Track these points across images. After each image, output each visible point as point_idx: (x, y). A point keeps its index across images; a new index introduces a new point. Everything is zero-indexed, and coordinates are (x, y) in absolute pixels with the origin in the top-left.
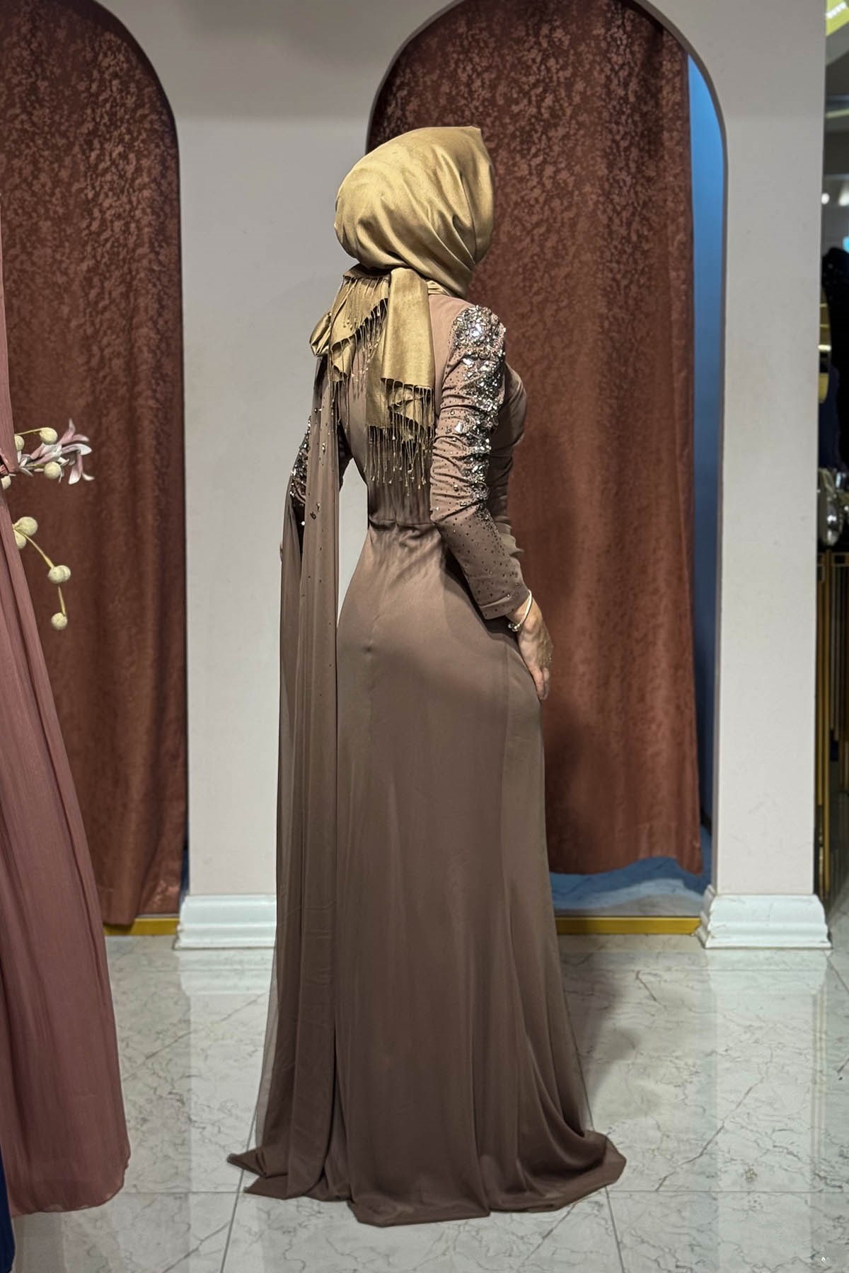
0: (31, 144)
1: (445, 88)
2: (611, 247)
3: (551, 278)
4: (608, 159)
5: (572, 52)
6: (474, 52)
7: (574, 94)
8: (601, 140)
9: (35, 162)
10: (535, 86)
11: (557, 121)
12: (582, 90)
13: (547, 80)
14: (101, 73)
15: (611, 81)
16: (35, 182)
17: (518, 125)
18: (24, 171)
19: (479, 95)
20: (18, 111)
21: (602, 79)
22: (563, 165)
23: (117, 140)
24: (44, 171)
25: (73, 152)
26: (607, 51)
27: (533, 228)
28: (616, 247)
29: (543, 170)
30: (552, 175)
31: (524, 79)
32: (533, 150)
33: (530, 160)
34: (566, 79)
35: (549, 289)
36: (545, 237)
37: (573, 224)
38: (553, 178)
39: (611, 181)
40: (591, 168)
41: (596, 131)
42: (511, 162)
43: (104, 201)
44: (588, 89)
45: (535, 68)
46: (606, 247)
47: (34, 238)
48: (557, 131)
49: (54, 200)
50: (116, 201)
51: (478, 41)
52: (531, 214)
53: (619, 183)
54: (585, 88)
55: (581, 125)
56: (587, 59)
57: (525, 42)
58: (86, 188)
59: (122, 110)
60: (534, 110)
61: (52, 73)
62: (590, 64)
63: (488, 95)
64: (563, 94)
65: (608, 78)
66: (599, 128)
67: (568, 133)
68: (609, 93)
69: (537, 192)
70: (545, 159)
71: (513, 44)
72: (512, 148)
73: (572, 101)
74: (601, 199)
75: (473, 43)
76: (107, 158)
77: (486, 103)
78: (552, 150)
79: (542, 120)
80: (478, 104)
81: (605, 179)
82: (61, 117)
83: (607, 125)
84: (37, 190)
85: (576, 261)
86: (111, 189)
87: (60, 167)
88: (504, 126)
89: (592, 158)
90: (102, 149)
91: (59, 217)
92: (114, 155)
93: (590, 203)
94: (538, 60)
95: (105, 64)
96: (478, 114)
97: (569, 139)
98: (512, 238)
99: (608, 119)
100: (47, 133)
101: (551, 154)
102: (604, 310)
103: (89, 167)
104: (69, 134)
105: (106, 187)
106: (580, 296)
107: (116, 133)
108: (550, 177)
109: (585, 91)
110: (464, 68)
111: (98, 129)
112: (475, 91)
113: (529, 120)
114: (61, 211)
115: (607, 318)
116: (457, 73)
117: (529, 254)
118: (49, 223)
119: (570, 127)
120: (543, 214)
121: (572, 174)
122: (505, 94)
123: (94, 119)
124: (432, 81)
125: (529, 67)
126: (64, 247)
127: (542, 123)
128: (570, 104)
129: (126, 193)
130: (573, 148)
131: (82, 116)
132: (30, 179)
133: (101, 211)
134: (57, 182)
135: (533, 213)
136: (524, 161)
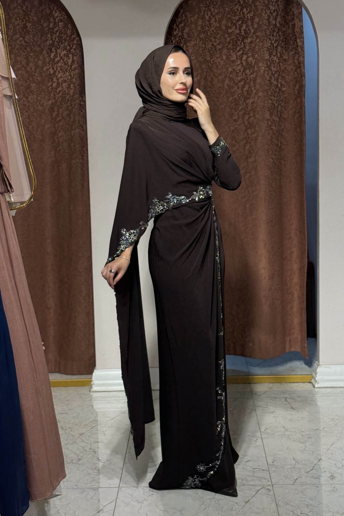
0: (25, 50)
1: (200, 22)
2: (271, 89)
4: (269, 51)
6: (211, 6)
7: (254, 24)
8: (267, 43)
10: (238, 21)
11: (247, 35)
12: (258, 22)
13: (243, 18)
14: (55, 19)
15: (270, 18)
16: (28, 67)
17: (231, 38)
18: (23, 62)
19: (214, 25)
20: (18, 36)
22: (250, 55)
23: (63, 48)
24: (31, 62)
27: (239, 82)
28: (273, 90)
29: (242, 57)
32: (238, 49)
33: (236, 53)
34: (251, 17)
35: (246, 109)
36: (243, 87)
37: (255, 80)
39: (271, 61)
40: (262, 56)
42: (228, 54)
43: (58, 75)
44: (260, 21)
45: (238, 13)
46: (269, 89)
49: (36, 74)
50: (63, 75)
53: (274, 62)
55: (257, 37)
56: (259, 8)
58: (50, 69)
60: (238, 31)
61: (33, 19)
62: (261, 10)
63: (218, 25)
64: (250, 24)
65: (269, 16)
66: (265, 38)
68: (269, 23)
69: (240, 67)
70: (243, 52)
72: (229, 48)
73: (254, 26)
74: (267, 69)
76: (59, 56)
77: (217, 29)
78: (246, 48)
79: (241, 35)
80: (213, 29)
81: (268, 60)
82: (37, 38)
83: (269, 36)
84: (29, 71)
85: (256, 96)
86: (61, 70)
87: (38, 60)
88: (225, 38)
89: (263, 51)
90: (56, 52)
91: (39, 82)
92: (62, 55)
93: (262, 71)
94: (239, 9)
95: (56, 15)
96: (213, 33)
97: (253, 43)
98: (230, 87)
99: (269, 34)
100: (32, 46)
101: (246, 50)
102: (269, 117)
103: (51, 60)
104: (41, 46)
105: (59, 69)
106: (258, 111)
107: (62, 46)
108: (245, 60)
110: (207, 14)
111: (54, 43)
112: (212, 24)
113: (236, 35)
114: (39, 79)
115: (270, 120)
116: (205, 16)
117: (237, 93)
118: (34, 84)
119: (253, 38)
120: (243, 76)
121: (254, 59)
124: (194, 20)
125: (236, 13)
126: (41, 94)
127: (242, 37)
128: (253, 28)
129: (68, 71)
130: (254, 47)
131: (46, 38)
132: (25, 66)
133: (57, 79)
135: (238, 76)
136: (234, 53)
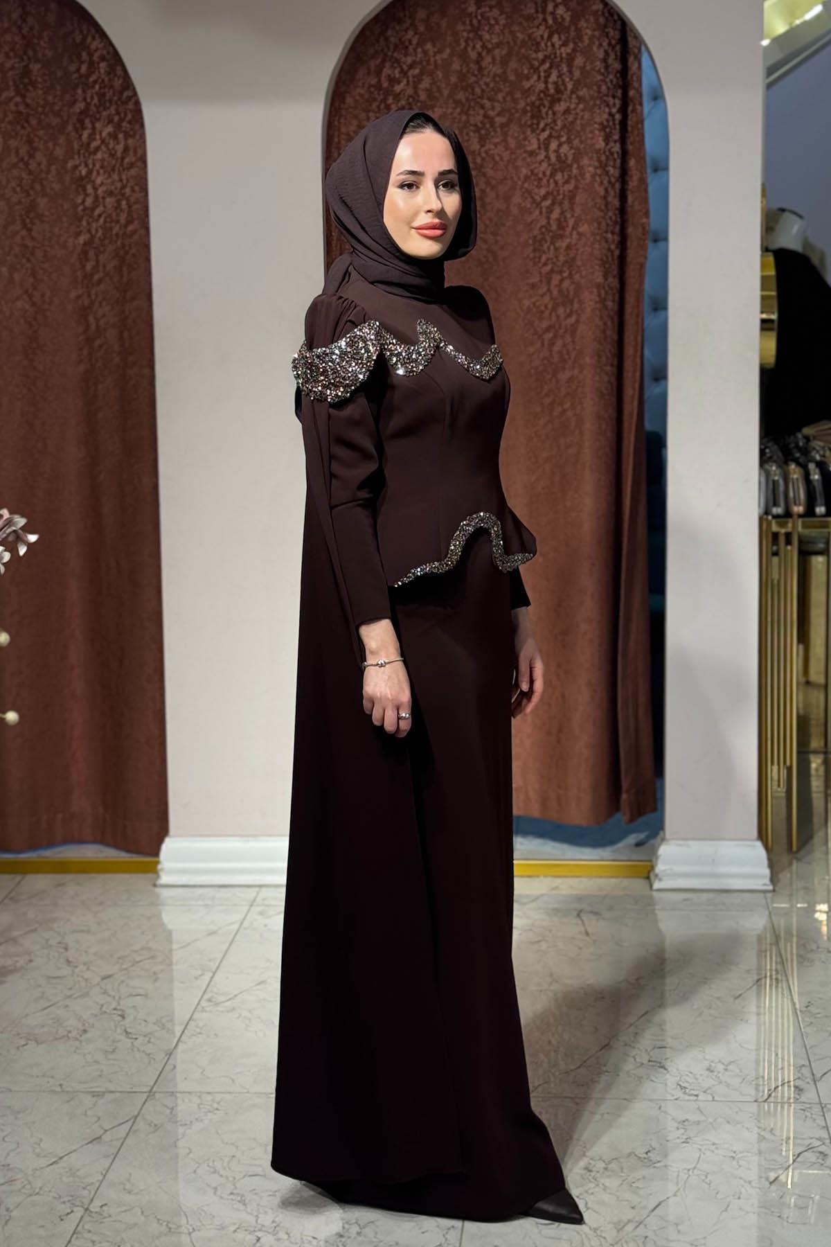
0: (26, 125)
1: (456, 66)
2: (607, 217)
3: (556, 249)
4: (605, 131)
5: (573, 28)
6: (484, 30)
7: (574, 69)
8: (599, 114)
9: (30, 142)
10: (543, 62)
11: (560, 96)
12: (582, 65)
13: (553, 56)
14: (90, 55)
16: (31, 161)
17: (528, 99)
18: (20, 151)
19: (489, 72)
20: (12, 94)
21: (601, 55)
22: (564, 139)
23: (106, 121)
24: (40, 150)
25: (67, 131)
26: (605, 26)
27: (541, 202)
29: (549, 144)
30: (556, 149)
31: (534, 55)
32: (542, 125)
33: (539, 134)
34: (567, 54)
36: (550, 210)
37: (572, 197)
38: (556, 151)
39: (607, 153)
40: (589, 142)
41: (595, 105)
42: (522, 137)
44: (588, 64)
45: (543, 45)
46: (603, 218)
47: (32, 215)
48: (560, 105)
49: (49, 177)
50: (107, 178)
51: (488, 19)
52: (539, 187)
54: (585, 63)
55: (580, 99)
56: (586, 34)
57: (534, 19)
58: (80, 165)
59: (111, 91)
60: (541, 86)
61: (44, 55)
62: (589, 39)
63: (499, 71)
64: (565, 69)
65: (606, 52)
66: (598, 102)
67: (569, 107)
69: (545, 165)
70: (551, 133)
71: (523, 22)
72: (523, 122)
73: (573, 75)
74: (599, 171)
75: (483, 22)
76: (98, 137)
77: (497, 79)
78: (556, 125)
79: (549, 96)
80: (488, 80)
81: (602, 152)
82: (55, 97)
83: (605, 98)
84: (33, 169)
85: (575, 232)
86: (102, 167)
87: (54, 145)
88: (515, 101)
89: (591, 131)
90: (93, 128)
91: (55, 193)
92: (104, 134)
93: (588, 176)
94: (546, 36)
95: (93, 46)
96: (488, 90)
97: (570, 113)
98: (524, 211)
100: (41, 114)
101: (556, 128)
102: (600, 280)
103: (82, 145)
104: (62, 113)
105: (98, 166)
107: (105, 113)
109: (584, 67)
110: (474, 47)
111: (89, 109)
112: (486, 68)
113: (539, 95)
114: (57, 187)
115: (604, 288)
117: (539, 225)
118: (45, 200)
119: (571, 102)
121: (571, 148)
122: (516, 70)
123: (85, 99)
124: (442, 60)
125: (538, 44)
126: (62, 221)
127: (549, 98)
128: (571, 79)
129: (116, 172)
131: (74, 96)
132: (26, 158)
133: (94, 188)
134: (52, 160)
136: (534, 135)
